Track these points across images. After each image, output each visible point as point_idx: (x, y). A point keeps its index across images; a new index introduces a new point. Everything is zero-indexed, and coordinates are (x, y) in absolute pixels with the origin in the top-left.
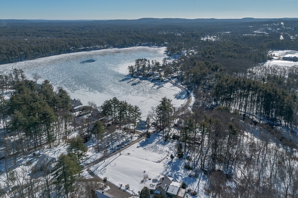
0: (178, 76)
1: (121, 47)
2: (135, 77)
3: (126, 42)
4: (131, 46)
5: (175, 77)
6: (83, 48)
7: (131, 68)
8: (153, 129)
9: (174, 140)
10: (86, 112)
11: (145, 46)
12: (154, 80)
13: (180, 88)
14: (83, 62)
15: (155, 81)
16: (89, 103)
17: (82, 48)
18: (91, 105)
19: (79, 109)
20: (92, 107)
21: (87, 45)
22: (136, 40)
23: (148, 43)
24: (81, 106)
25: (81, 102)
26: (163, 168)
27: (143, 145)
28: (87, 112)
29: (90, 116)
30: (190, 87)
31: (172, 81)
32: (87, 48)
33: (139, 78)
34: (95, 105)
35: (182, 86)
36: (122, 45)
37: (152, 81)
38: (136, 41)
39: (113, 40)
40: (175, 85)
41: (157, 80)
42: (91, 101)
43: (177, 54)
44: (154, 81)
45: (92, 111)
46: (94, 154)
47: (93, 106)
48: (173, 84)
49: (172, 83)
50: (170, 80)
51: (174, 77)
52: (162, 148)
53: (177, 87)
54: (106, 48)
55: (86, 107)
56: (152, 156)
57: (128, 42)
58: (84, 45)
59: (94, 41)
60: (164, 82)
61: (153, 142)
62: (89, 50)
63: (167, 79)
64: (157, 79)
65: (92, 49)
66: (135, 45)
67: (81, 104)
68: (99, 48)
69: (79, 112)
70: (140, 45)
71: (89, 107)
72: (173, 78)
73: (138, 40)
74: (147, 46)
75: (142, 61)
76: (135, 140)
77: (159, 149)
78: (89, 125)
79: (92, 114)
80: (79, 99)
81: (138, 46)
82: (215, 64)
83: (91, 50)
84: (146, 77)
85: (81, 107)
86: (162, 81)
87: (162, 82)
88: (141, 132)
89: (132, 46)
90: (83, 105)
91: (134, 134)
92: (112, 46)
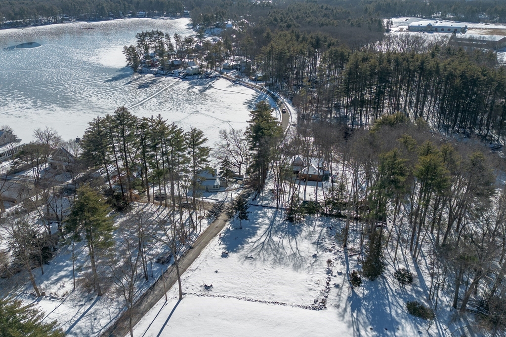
0: (237, 65)
1: (94, 20)
2: (141, 72)
3: (103, 8)
4: (115, 18)
5: (232, 68)
6: (8, 22)
7: (130, 52)
8: (238, 189)
9: (312, 216)
10: (32, 160)
11: (145, 17)
12: (189, 75)
13: (252, 88)
14: (12, 48)
15: (191, 77)
16: (39, 134)
17: (4, 22)
18: (44, 141)
19: (11, 154)
20: (48, 146)
21: (15, 14)
22: (124, 4)
23: (149, 11)
24: (15, 145)
25: (14, 133)
26: (343, 326)
27: (233, 243)
28: (35, 160)
29: (46, 170)
30: (272, 84)
31: (229, 74)
32: (17, 22)
33: (151, 72)
34: (57, 140)
35: (252, 83)
36: (95, 16)
37: (184, 78)
38: (125, 7)
39: (74, 5)
40: (236, 82)
41: (195, 74)
42: (43, 130)
43: (216, 27)
44: (189, 77)
45: (50, 156)
46: (83, 310)
47: (51, 142)
48: (234, 81)
49: (230, 80)
50: (221, 73)
51: (229, 66)
52: (293, 243)
53: (245, 86)
54: (62, 21)
55: (31, 145)
56: (283, 284)
57: (107, 10)
58: (10, 15)
59: (31, 6)
60: (211, 77)
61: (257, 228)
62: (22, 26)
63: (216, 72)
64: (195, 71)
65: (29, 24)
66: (124, 16)
67: (14, 139)
68: (45, 22)
69: (11, 161)
70: (133, 16)
71: (39, 145)
72: (228, 69)
73: (129, 6)
74: (147, 17)
75: (151, 37)
76: (205, 229)
77: (289, 252)
78: (46, 196)
79: (51, 164)
80: (7, 128)
81: (129, 17)
82: (313, 34)
83: (27, 25)
84: (169, 70)
85: (16, 149)
86: (207, 76)
87: (207, 78)
88: (209, 203)
89: (118, 18)
90: (21, 143)
91: (195, 209)
92: (74, 18)
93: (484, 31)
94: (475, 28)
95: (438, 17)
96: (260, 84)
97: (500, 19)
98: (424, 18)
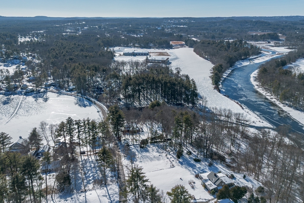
13: (71, 96)
31: (51, 89)
35: (69, 93)
37: (26, 95)
40: (59, 93)
41: (31, 92)
44: (29, 94)
48: (57, 93)
49: (55, 93)
50: (46, 89)
60: (42, 92)
63: (43, 89)
64: (31, 90)
93: (156, 54)
94: (152, 52)
95: (131, 46)
96: (73, 92)
97: (159, 46)
98: (126, 47)
